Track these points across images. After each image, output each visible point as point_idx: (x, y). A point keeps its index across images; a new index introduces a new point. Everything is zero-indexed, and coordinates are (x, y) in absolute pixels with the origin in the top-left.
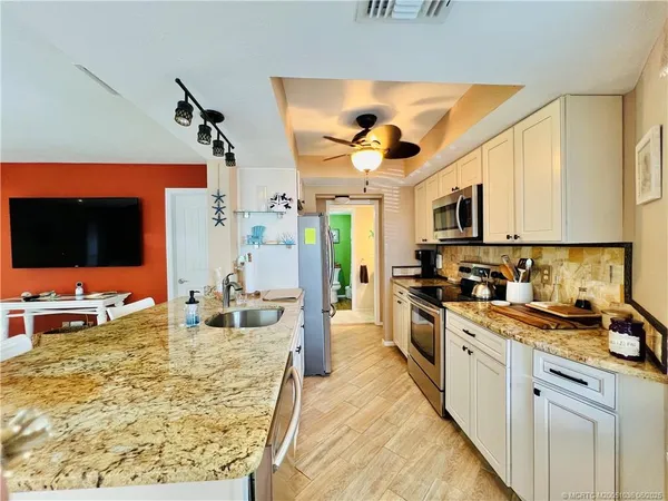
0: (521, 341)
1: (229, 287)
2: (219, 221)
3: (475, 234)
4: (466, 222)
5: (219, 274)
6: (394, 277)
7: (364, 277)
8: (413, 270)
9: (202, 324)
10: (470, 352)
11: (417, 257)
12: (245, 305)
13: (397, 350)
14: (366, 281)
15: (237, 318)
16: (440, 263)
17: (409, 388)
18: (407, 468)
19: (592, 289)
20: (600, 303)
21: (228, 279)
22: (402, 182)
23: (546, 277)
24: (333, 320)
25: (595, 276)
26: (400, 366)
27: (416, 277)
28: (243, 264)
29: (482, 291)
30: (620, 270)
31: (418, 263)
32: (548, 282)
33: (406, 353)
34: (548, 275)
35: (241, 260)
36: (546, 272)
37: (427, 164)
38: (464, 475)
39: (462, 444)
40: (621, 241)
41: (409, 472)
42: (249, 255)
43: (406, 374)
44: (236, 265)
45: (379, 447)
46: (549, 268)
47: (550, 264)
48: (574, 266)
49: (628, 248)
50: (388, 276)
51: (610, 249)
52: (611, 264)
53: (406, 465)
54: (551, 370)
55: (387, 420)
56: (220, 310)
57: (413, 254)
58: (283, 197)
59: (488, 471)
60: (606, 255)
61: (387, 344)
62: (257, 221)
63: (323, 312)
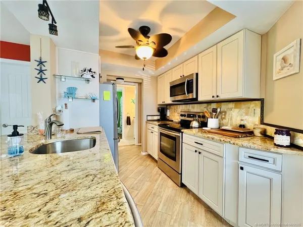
0: (234, 144)
1: (51, 125)
2: (41, 79)
3: (195, 97)
4: (190, 91)
5: (41, 117)
6: (147, 120)
7: (128, 122)
8: (156, 117)
9: (26, 153)
10: (200, 153)
12: (64, 137)
13: (150, 156)
14: (130, 124)
15: (59, 146)
16: (168, 114)
17: (160, 175)
18: (172, 221)
19: (246, 119)
20: (250, 126)
21: (50, 119)
22: (153, 73)
23: (223, 116)
24: (119, 144)
25: (247, 114)
26: (153, 164)
27: (158, 120)
28: (60, 111)
29: (195, 124)
30: (258, 111)
31: (159, 114)
32: (224, 118)
33: (156, 158)
34: (225, 115)
35: (59, 108)
36: (223, 114)
37: (169, 63)
38: (199, 215)
39: (192, 198)
40: (259, 98)
41: (174, 222)
42: (66, 105)
43: (157, 167)
44: (55, 111)
45: (155, 211)
46: (225, 112)
47: (225, 110)
48: (237, 110)
49: (262, 101)
50: (144, 120)
51: (254, 102)
52: (255, 108)
53: (171, 219)
54: (249, 157)
55: (155, 194)
56: (43, 141)
57: (156, 109)
58: (90, 71)
59: (209, 210)
60: (252, 104)
61: (144, 154)
62: (71, 83)
63: (114, 139)
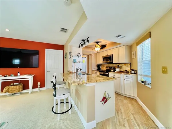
0: (123, 74)
2: (70, 57)
3: (112, 62)
4: (110, 60)
8: (96, 69)
11: (97, 66)
16: (101, 67)
20: (128, 70)
22: (95, 52)
25: (127, 67)
29: (112, 70)
30: (130, 66)
32: (121, 68)
40: (130, 63)
47: (121, 66)
48: (125, 66)
50: (92, 70)
57: (96, 66)
58: (79, 54)
60: (128, 64)
